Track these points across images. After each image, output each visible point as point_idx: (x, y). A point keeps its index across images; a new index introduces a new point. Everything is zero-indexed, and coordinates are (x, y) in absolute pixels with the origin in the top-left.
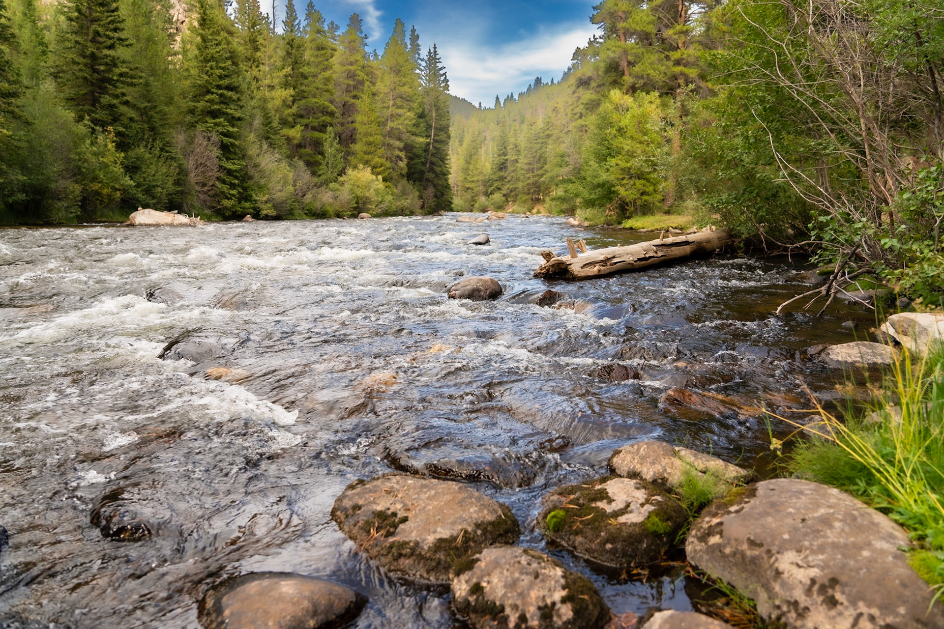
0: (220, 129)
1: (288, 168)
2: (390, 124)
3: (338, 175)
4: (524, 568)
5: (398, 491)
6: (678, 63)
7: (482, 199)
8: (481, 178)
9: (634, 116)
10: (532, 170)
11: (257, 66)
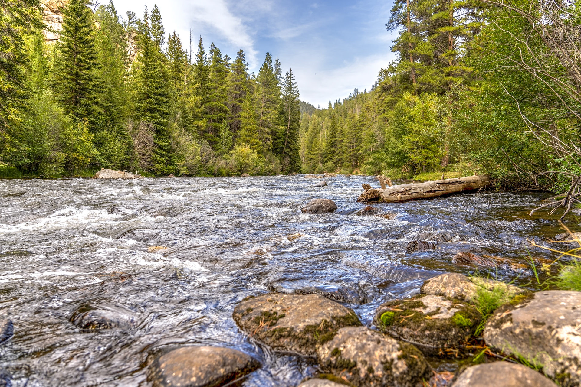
0: (155, 120)
1: (198, 145)
2: (262, 118)
3: (229, 149)
4: (369, 337)
5: (278, 300)
6: (449, 74)
7: (320, 165)
8: (319, 152)
9: (419, 108)
10: (353, 147)
11: (179, 82)
